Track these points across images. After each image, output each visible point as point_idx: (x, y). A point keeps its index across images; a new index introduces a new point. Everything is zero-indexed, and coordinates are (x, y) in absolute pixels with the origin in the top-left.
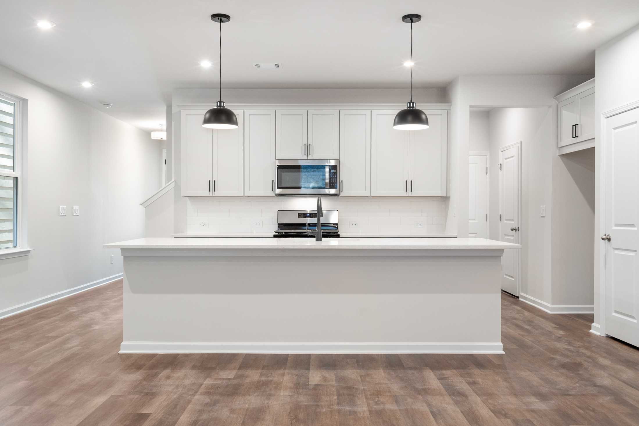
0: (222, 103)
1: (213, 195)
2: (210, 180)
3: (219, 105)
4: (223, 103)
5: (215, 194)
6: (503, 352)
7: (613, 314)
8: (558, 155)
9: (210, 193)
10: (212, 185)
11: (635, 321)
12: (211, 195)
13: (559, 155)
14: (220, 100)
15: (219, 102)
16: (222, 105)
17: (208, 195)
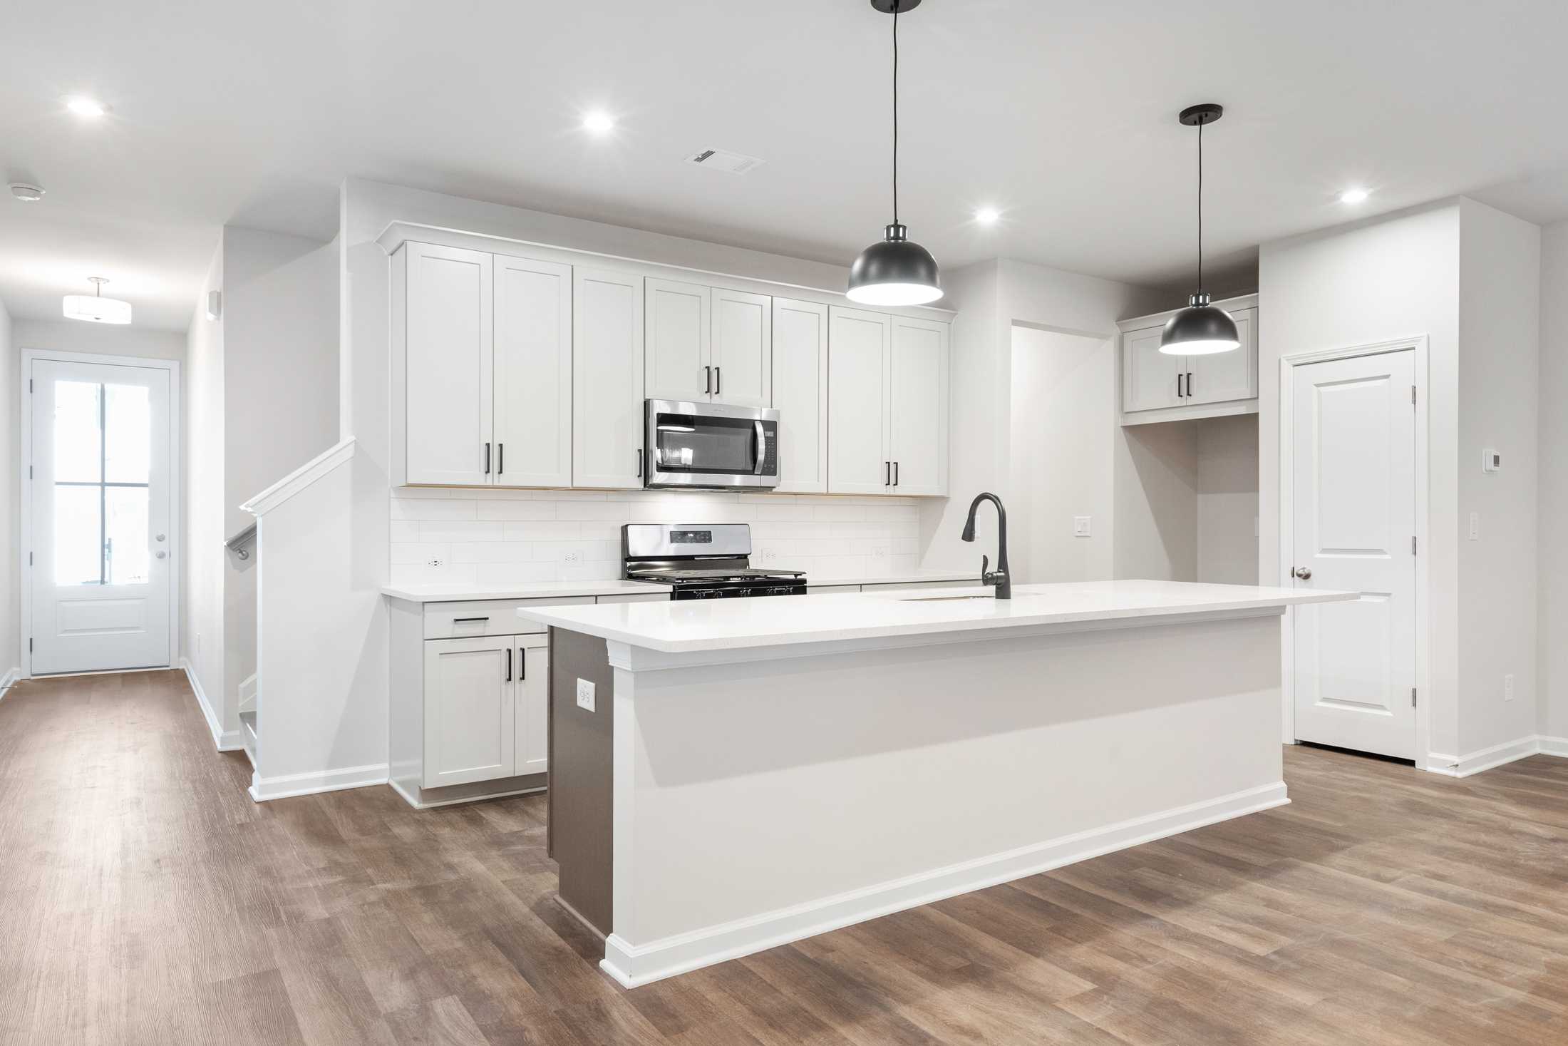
0: (901, 229)
1: (496, 483)
2: (487, 442)
3: (892, 235)
4: (905, 228)
5: (499, 481)
6: (1289, 801)
7: (1316, 704)
8: (1120, 425)
9: (488, 477)
10: (494, 457)
11: (1388, 714)
12: (489, 483)
13: (1122, 427)
14: (896, 221)
15: (892, 226)
16: (901, 235)
17: (482, 483)
